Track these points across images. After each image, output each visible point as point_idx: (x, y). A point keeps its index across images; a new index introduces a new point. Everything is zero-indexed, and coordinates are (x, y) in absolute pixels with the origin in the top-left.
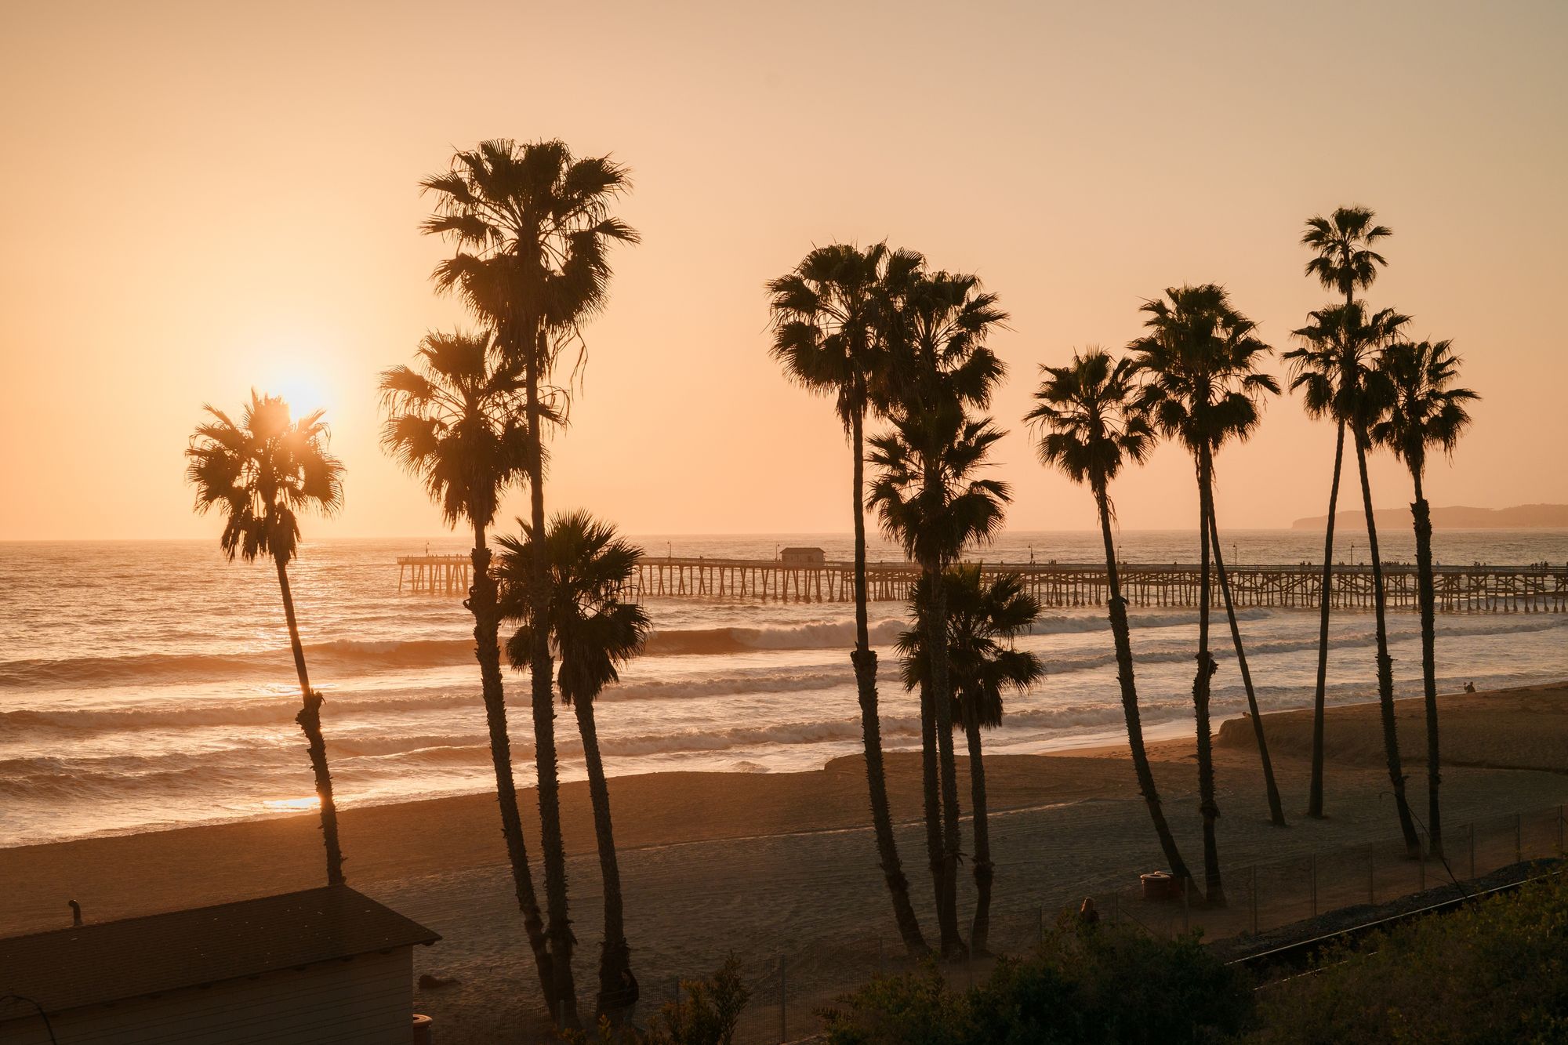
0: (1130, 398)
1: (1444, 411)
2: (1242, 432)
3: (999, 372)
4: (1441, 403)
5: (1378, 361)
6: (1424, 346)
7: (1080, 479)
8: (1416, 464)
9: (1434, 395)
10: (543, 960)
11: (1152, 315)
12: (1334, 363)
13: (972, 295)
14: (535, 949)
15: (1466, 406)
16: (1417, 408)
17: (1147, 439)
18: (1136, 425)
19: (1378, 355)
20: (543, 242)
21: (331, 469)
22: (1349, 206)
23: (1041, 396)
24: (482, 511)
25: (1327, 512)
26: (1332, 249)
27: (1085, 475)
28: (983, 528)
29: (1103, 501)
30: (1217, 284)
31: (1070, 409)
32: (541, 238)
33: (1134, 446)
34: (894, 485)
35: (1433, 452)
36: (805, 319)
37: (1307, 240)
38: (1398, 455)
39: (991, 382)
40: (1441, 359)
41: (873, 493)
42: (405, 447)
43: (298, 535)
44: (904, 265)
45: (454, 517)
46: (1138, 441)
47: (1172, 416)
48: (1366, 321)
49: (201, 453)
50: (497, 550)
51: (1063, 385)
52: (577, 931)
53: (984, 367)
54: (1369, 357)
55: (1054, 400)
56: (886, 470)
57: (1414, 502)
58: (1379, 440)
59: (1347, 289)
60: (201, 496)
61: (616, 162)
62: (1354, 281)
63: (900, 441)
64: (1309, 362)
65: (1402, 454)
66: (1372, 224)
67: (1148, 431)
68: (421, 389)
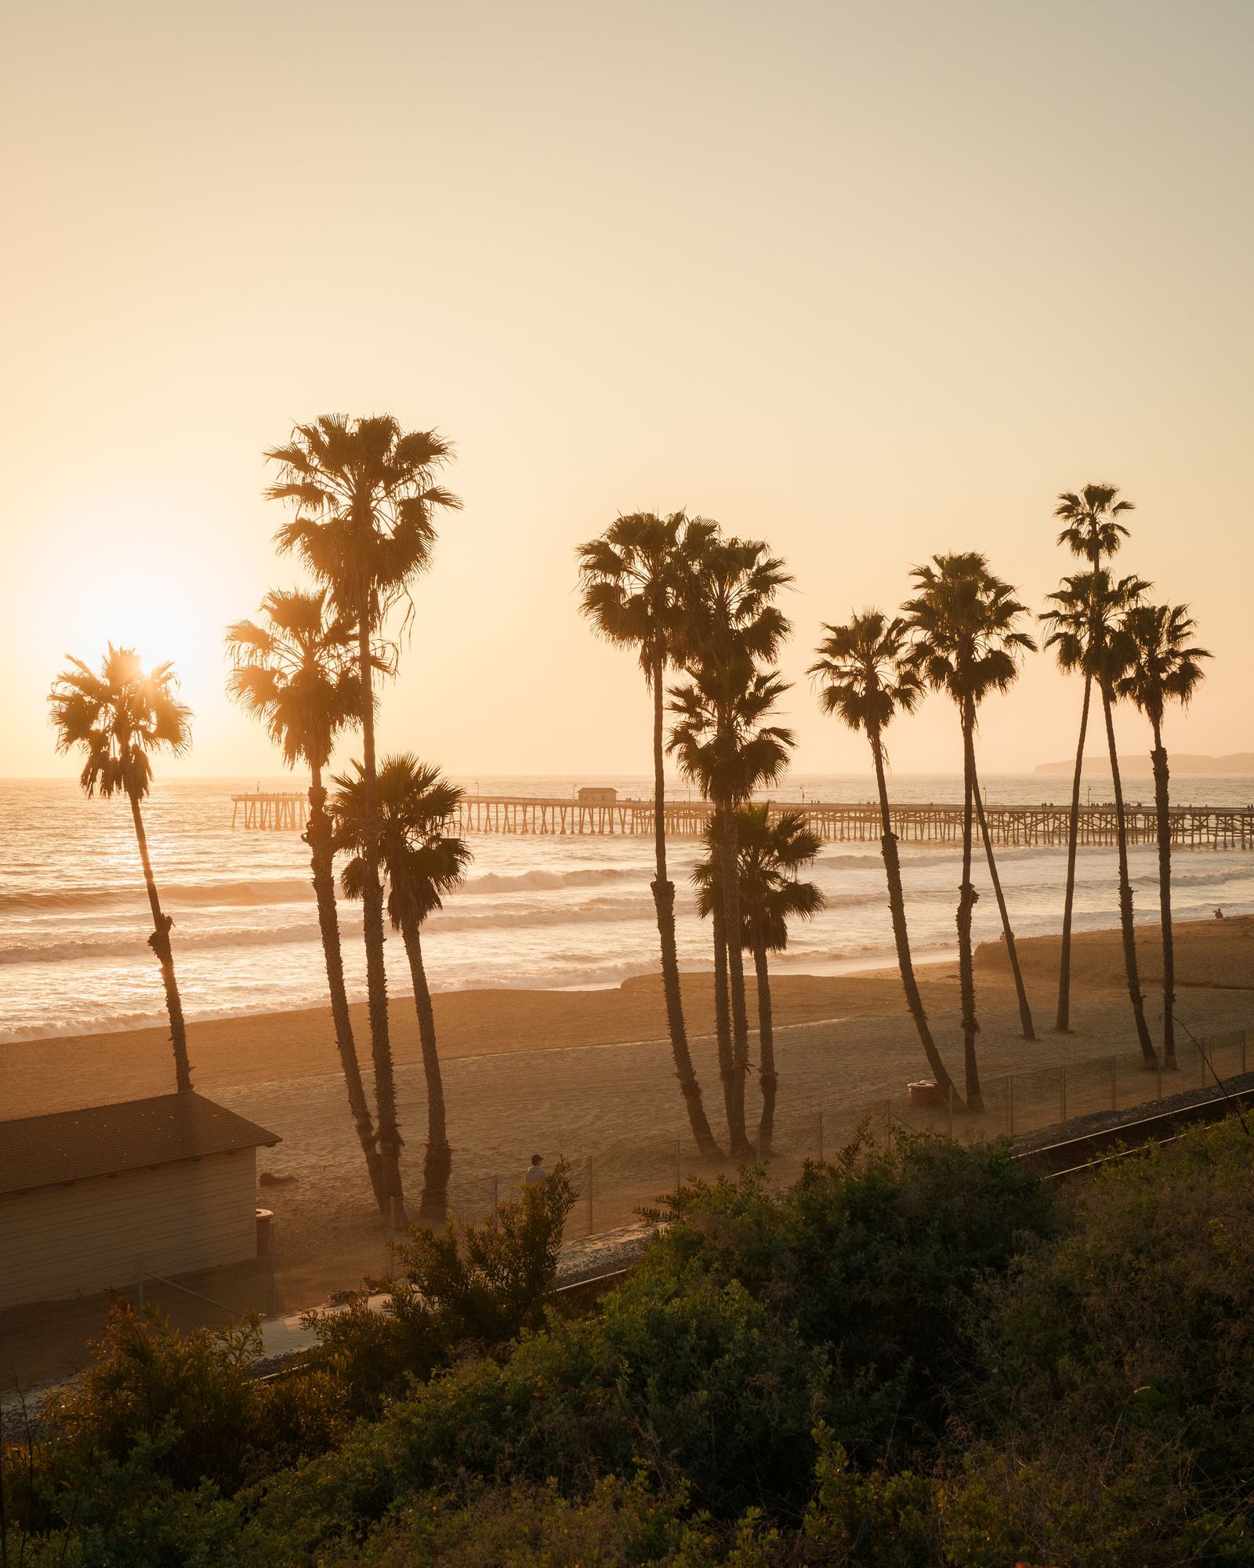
0: (903, 654)
1: (1181, 668)
2: (1003, 685)
3: (786, 630)
4: (1178, 661)
5: (1124, 623)
6: (1164, 609)
7: (857, 726)
8: (1156, 715)
9: (1173, 653)
10: (372, 1159)
11: (921, 580)
12: (1083, 624)
13: (762, 559)
14: (366, 1150)
15: (1199, 663)
16: (1157, 665)
17: (917, 691)
18: (908, 678)
19: (1123, 617)
20: (375, 508)
21: (180, 714)
22: (1096, 483)
23: (822, 651)
24: (319, 754)
25: (1075, 758)
26: (1081, 521)
27: (861, 723)
28: (770, 771)
29: (877, 746)
30: (979, 552)
31: (848, 663)
32: (373, 504)
33: (906, 697)
34: (691, 731)
35: (1171, 704)
36: (610, 580)
37: (1059, 513)
38: (1139, 707)
39: (779, 638)
40: (1179, 621)
41: (672, 738)
42: (249, 694)
43: (150, 774)
44: (701, 532)
45: (292, 757)
46: (909, 693)
47: (939, 670)
48: (1113, 586)
49: (62, 699)
50: (332, 789)
51: (842, 642)
52: (405, 1133)
53: (772, 625)
54: (1115, 618)
55: (833, 654)
56: (684, 717)
57: (1154, 749)
58: (1123, 694)
59: (1094, 556)
60: (62, 738)
61: (440, 435)
62: (1101, 551)
63: (696, 691)
64: (1061, 622)
65: (1143, 706)
66: (1116, 500)
67: (918, 684)
68: (264, 642)
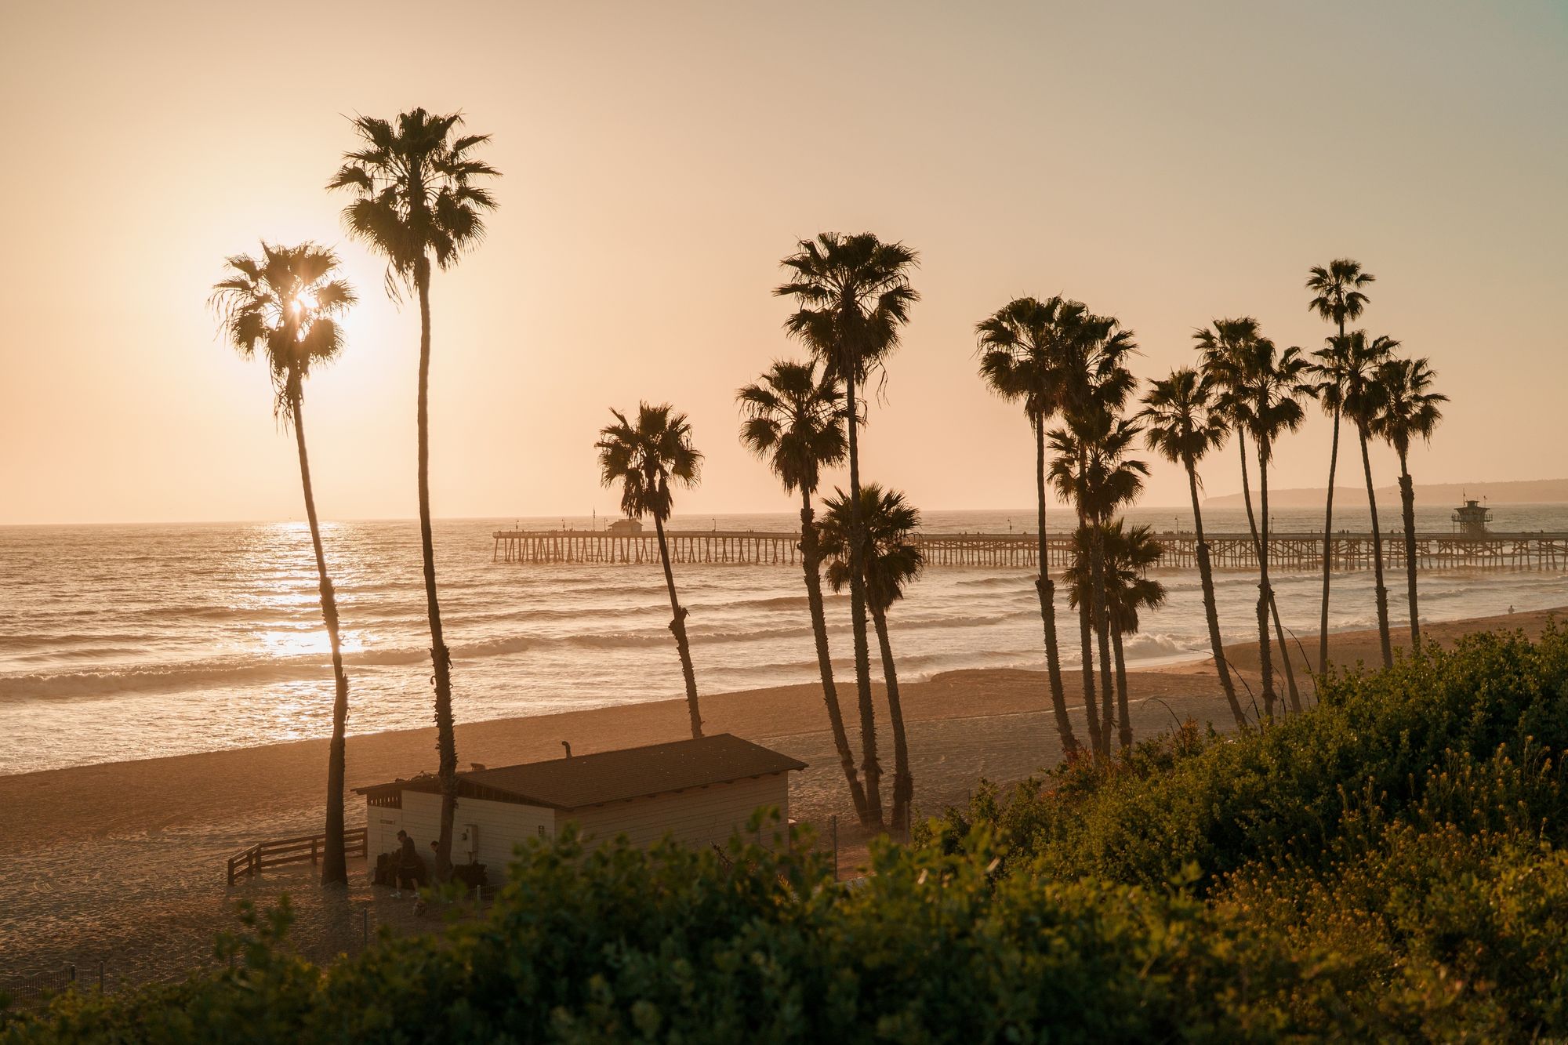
0: (1211, 402)
1: (1423, 409)
2: (1292, 425)
3: (1133, 385)
4: (1421, 404)
5: (1375, 374)
6: (1408, 362)
7: (1176, 460)
8: (1402, 447)
9: (1417, 398)
10: (856, 787)
11: (1201, 341)
12: (1344, 375)
13: (1113, 331)
14: (849, 779)
15: (1438, 406)
16: (1403, 408)
17: (1224, 432)
18: (1214, 421)
19: (1376, 369)
20: (858, 302)
21: (694, 456)
22: (1341, 258)
23: (1145, 401)
24: (809, 483)
26: (1330, 292)
27: (1179, 457)
28: (1129, 495)
29: (1192, 474)
30: (1252, 317)
31: (1169, 410)
32: (857, 299)
33: (1215, 437)
34: (1066, 465)
35: (1415, 440)
36: (1004, 349)
37: (1309, 284)
38: (1389, 441)
39: (1127, 393)
40: (1420, 372)
41: (1052, 470)
42: (753, 442)
43: (671, 502)
44: (1072, 312)
45: (790, 487)
46: (1217, 433)
47: (1242, 413)
48: (1368, 344)
49: (608, 445)
50: (821, 512)
51: (1164, 392)
52: (882, 764)
53: (1124, 380)
54: (1368, 371)
55: (1155, 404)
56: (1061, 454)
57: (1401, 476)
58: (1376, 432)
59: (1339, 320)
60: (605, 475)
61: (907, 245)
62: (1345, 315)
63: (1069, 434)
64: (1325, 374)
65: (1392, 441)
66: (1361, 272)
67: (1224, 426)
68: (768, 401)
